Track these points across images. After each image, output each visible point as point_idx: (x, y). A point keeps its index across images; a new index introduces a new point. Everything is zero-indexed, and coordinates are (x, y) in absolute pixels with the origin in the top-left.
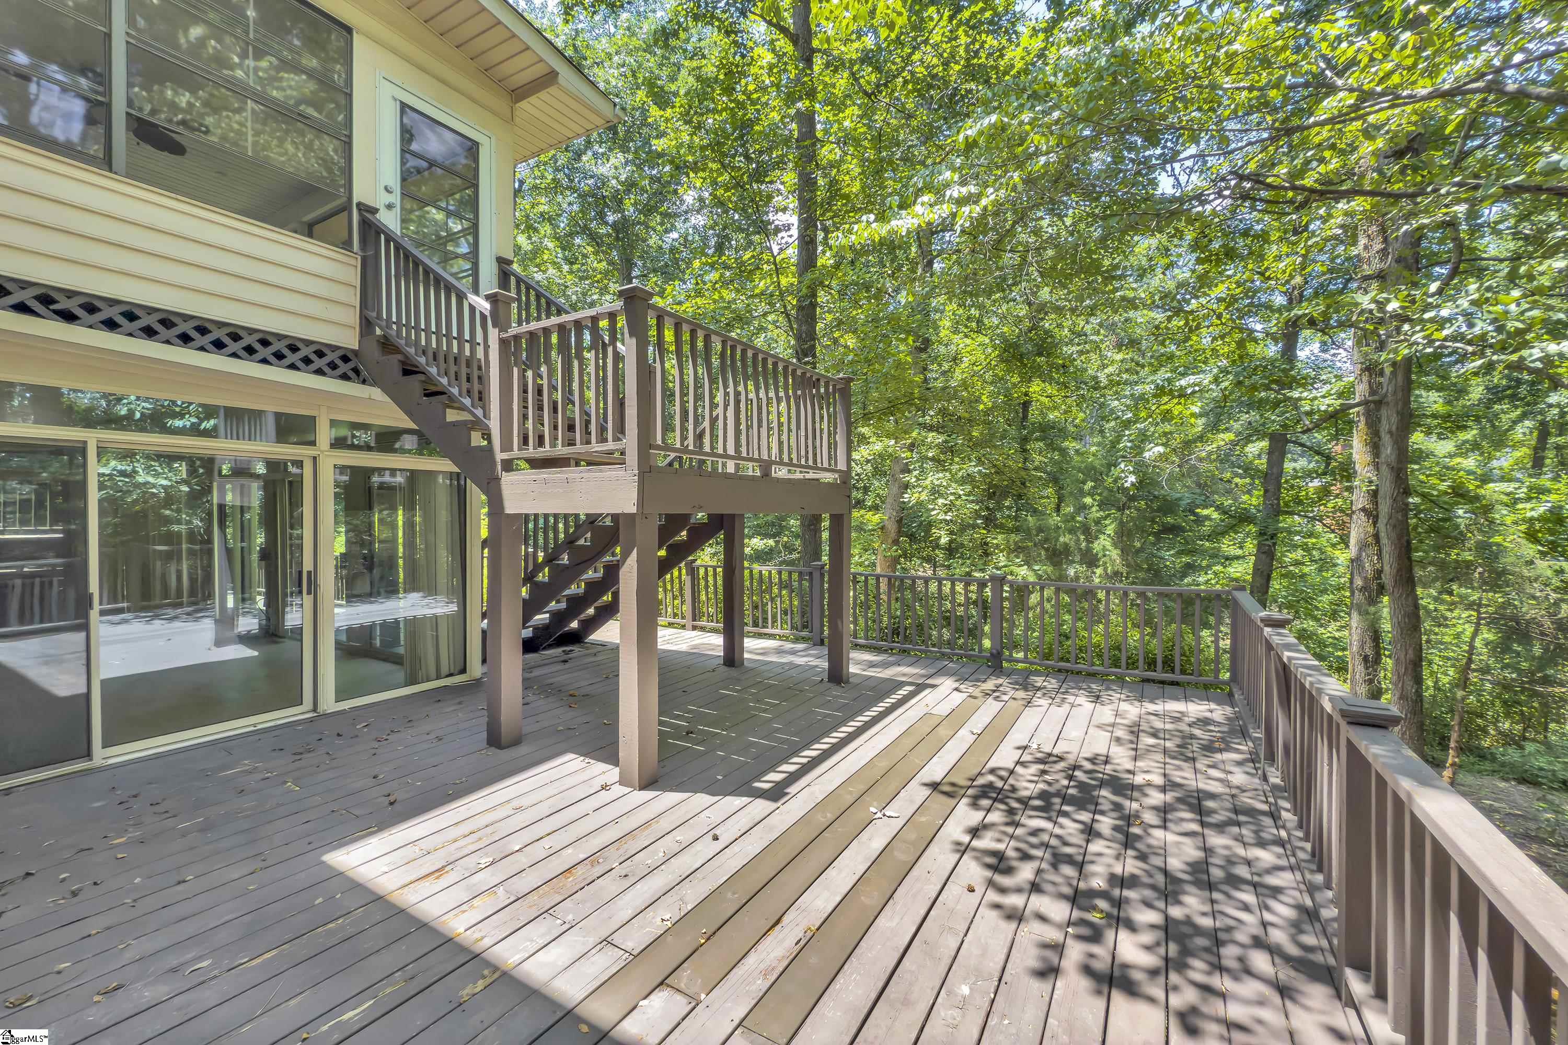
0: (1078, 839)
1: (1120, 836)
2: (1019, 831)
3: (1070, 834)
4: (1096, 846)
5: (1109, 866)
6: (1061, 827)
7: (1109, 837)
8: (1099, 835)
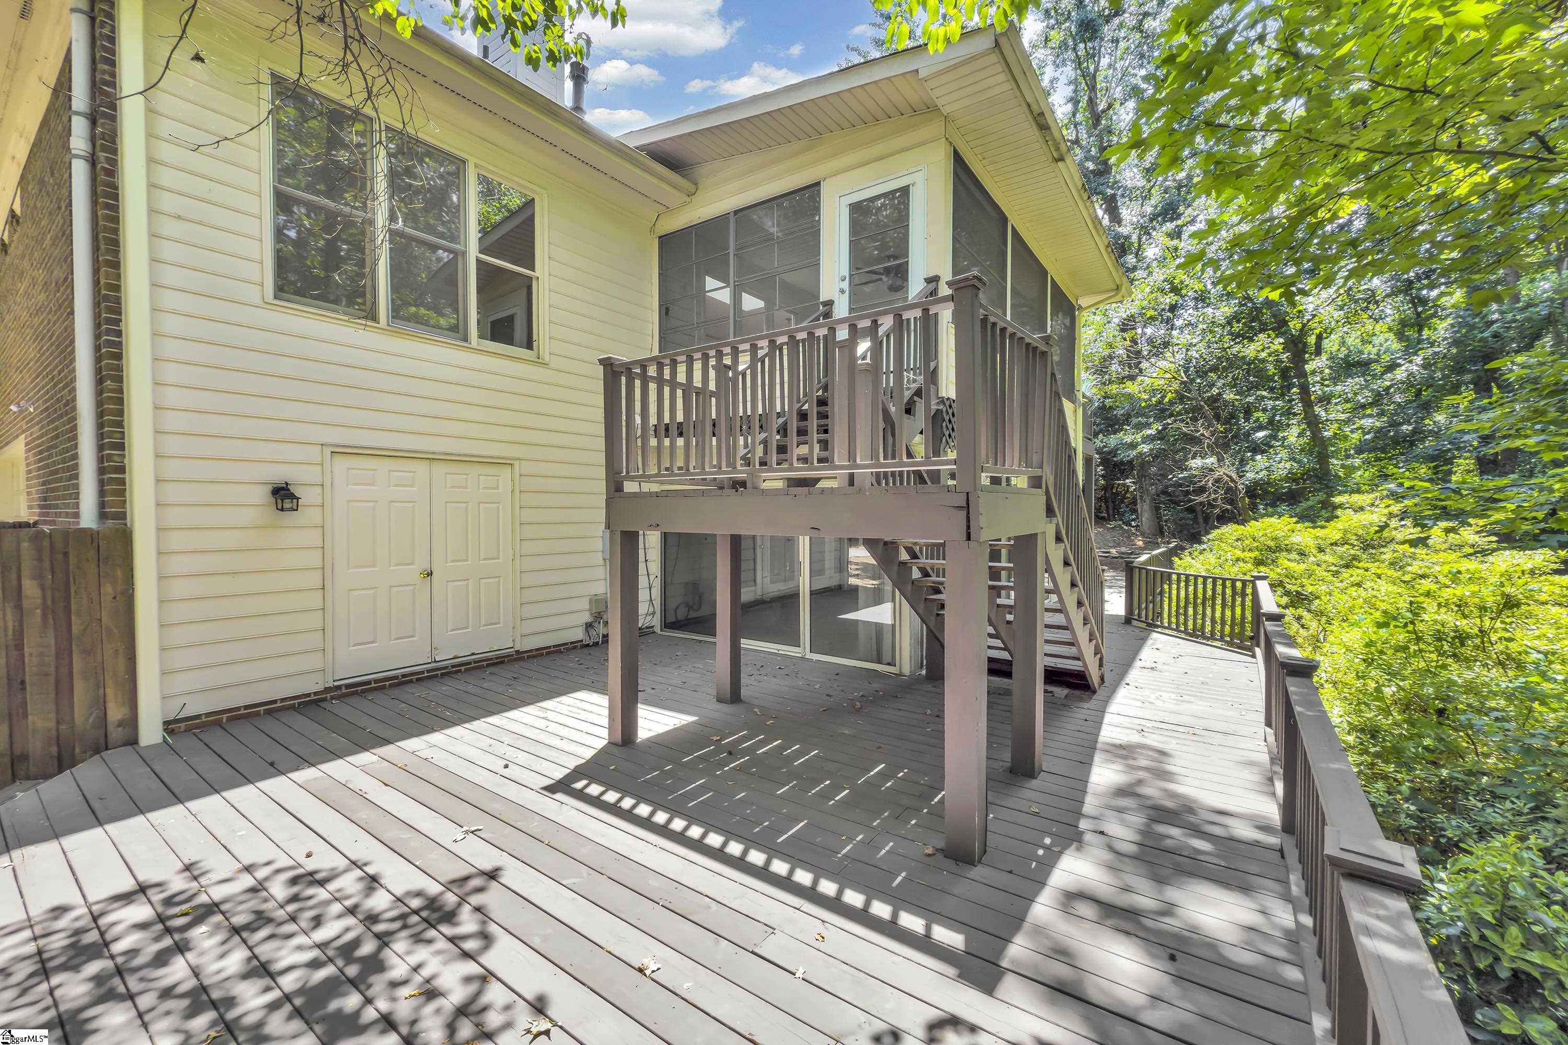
0: (265, 951)
1: (216, 995)
2: (336, 908)
3: (279, 949)
4: (236, 960)
5: (201, 954)
6: (300, 948)
7: (228, 984)
8: (246, 976)
